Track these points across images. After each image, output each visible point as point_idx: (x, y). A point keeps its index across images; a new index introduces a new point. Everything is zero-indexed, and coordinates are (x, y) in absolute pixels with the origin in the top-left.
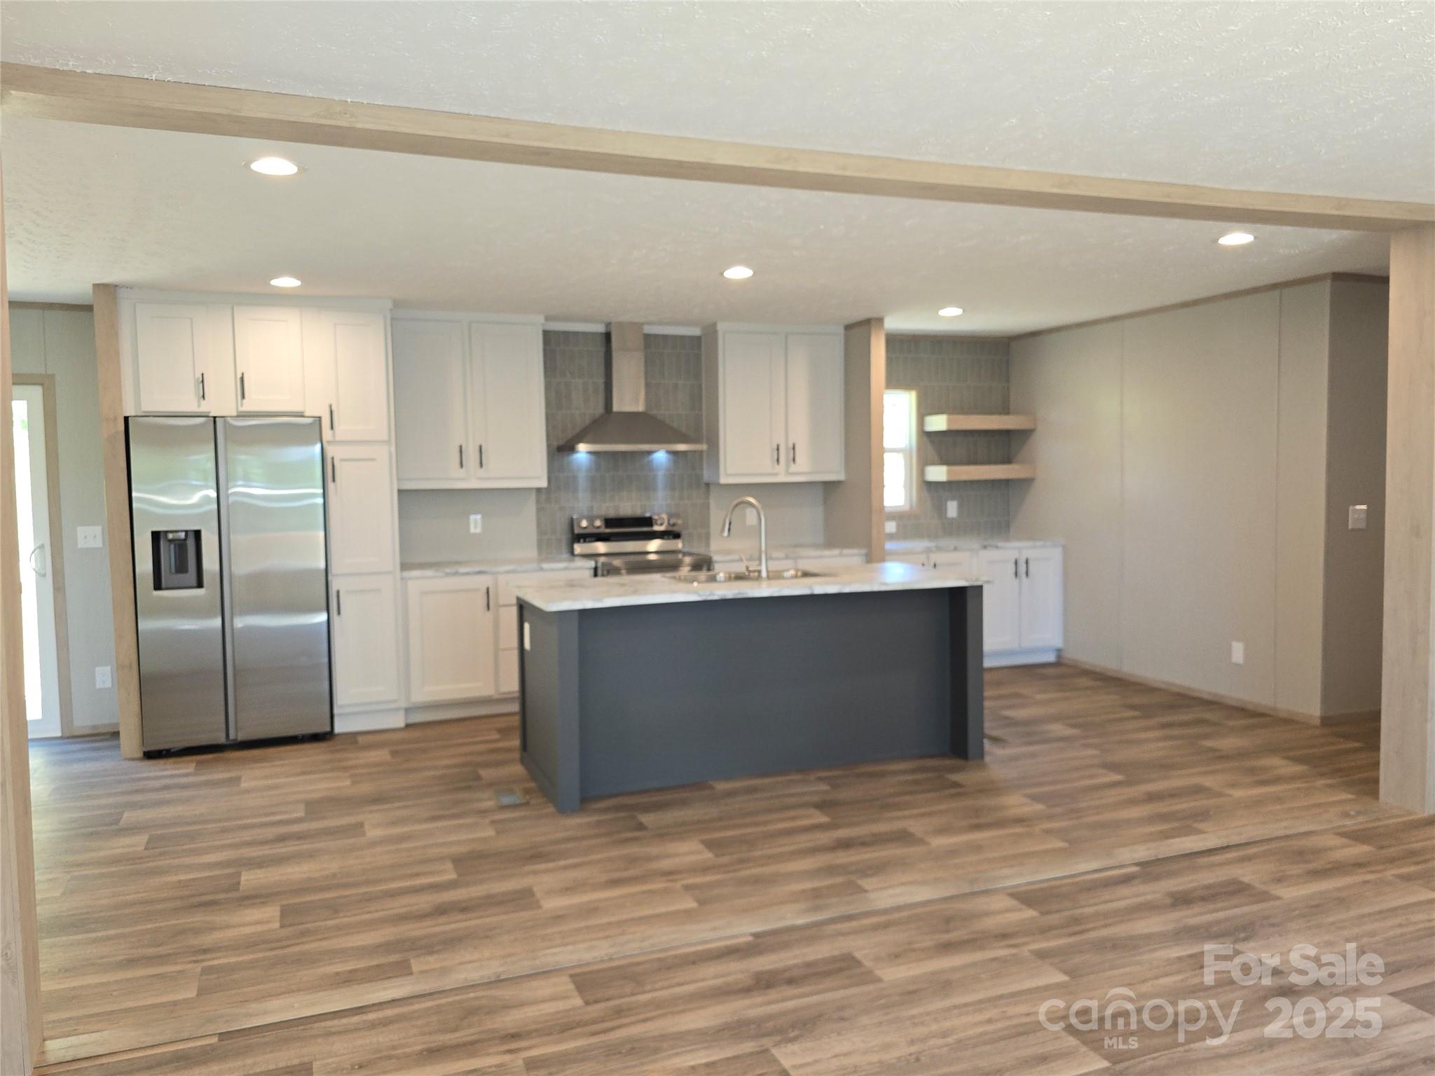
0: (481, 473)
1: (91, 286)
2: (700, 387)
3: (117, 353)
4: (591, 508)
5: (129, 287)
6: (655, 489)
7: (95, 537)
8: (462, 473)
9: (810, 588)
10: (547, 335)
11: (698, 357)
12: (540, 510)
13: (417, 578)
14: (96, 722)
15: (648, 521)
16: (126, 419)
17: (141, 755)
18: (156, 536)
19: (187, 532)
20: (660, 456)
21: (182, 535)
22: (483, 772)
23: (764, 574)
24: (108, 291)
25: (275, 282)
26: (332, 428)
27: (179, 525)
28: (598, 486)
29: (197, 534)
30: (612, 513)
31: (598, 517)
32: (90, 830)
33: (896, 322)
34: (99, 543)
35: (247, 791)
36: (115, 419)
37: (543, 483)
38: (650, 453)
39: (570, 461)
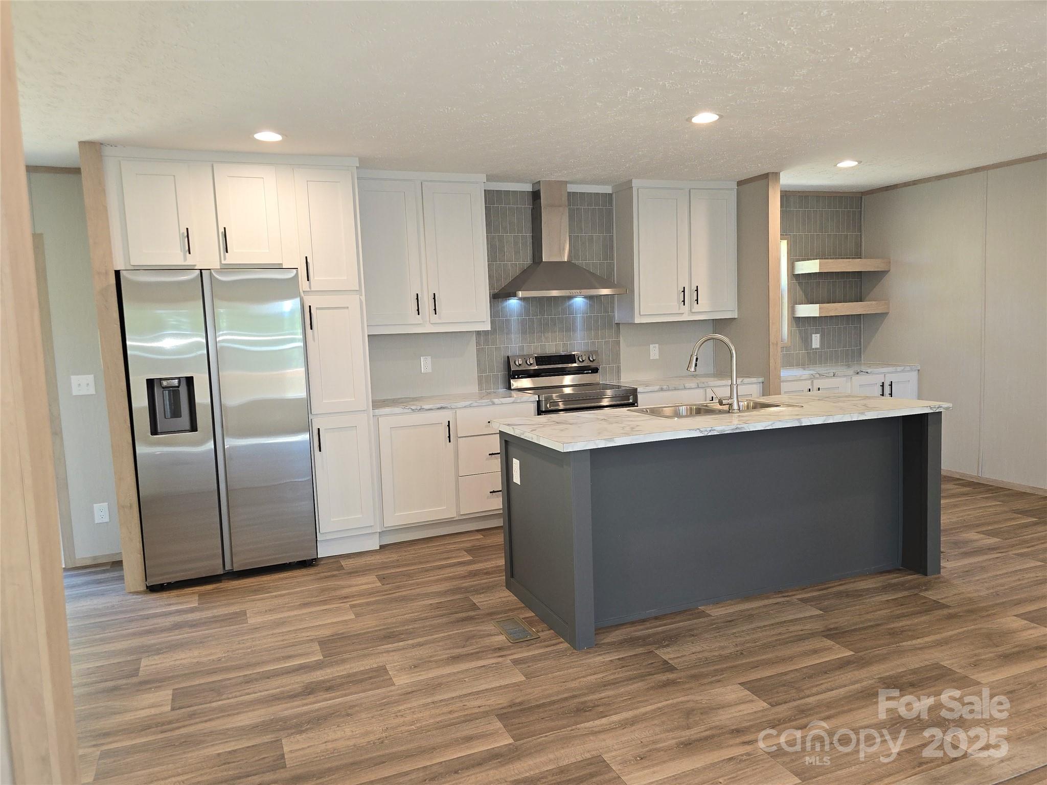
0: (434, 318)
1: (77, 144)
2: (611, 238)
3: (105, 209)
4: (522, 348)
5: (113, 144)
6: (574, 331)
7: (88, 384)
8: (418, 319)
9: (799, 420)
10: (487, 192)
11: (610, 212)
12: (479, 351)
13: (386, 415)
14: (98, 553)
15: (571, 358)
16: (117, 273)
17: (143, 588)
18: (150, 383)
19: (179, 378)
20: (579, 302)
21: (176, 382)
22: (476, 599)
23: (735, 407)
24: (93, 148)
25: (258, 136)
26: (308, 280)
27: (171, 373)
28: (527, 328)
29: (190, 381)
30: (539, 352)
31: (529, 356)
32: (110, 684)
34: (92, 391)
35: (256, 629)
36: (107, 273)
37: (488, 327)
38: (570, 298)
39: (504, 307)
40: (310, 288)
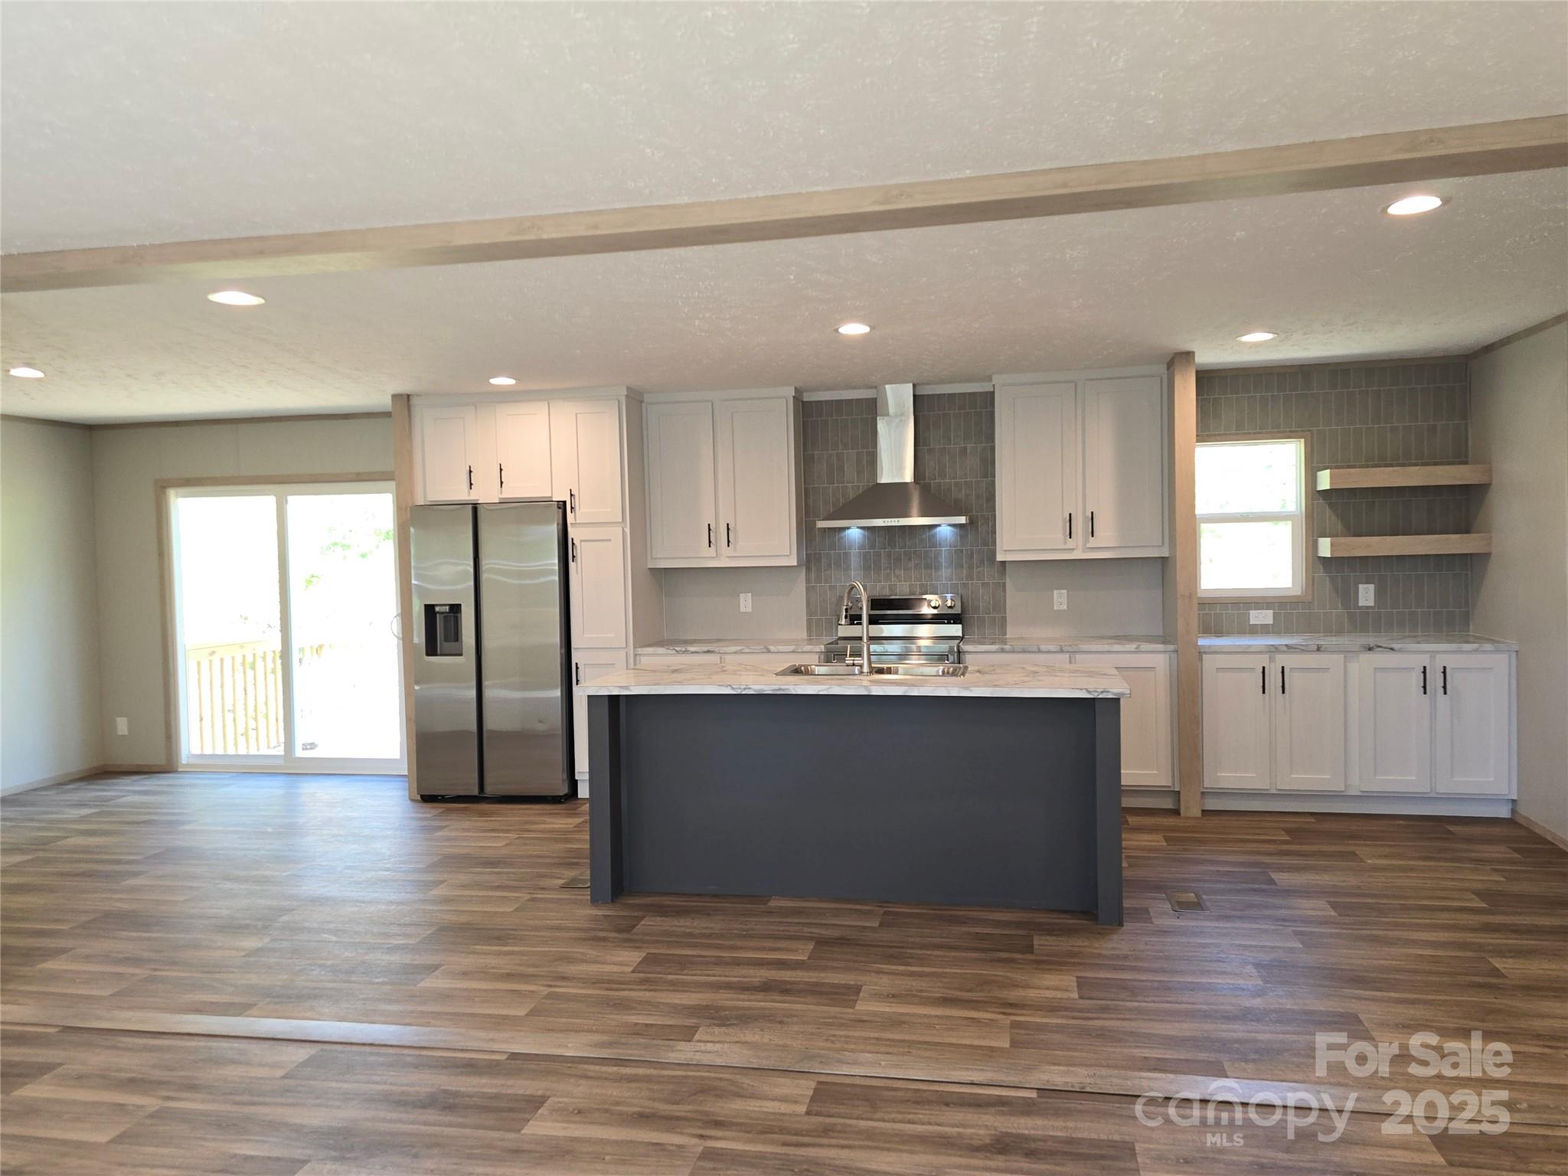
0: (730, 551)
1: (390, 398)
5: (418, 395)
6: (937, 568)
8: (712, 552)
10: (799, 406)
12: (809, 590)
17: (419, 797)
18: (429, 608)
19: (450, 605)
20: (946, 533)
21: (446, 608)
24: (404, 400)
25: (493, 381)
26: (573, 511)
27: (444, 600)
28: (871, 563)
33: (1209, 355)
36: (407, 508)
37: (793, 561)
39: (842, 538)
40: (575, 520)
